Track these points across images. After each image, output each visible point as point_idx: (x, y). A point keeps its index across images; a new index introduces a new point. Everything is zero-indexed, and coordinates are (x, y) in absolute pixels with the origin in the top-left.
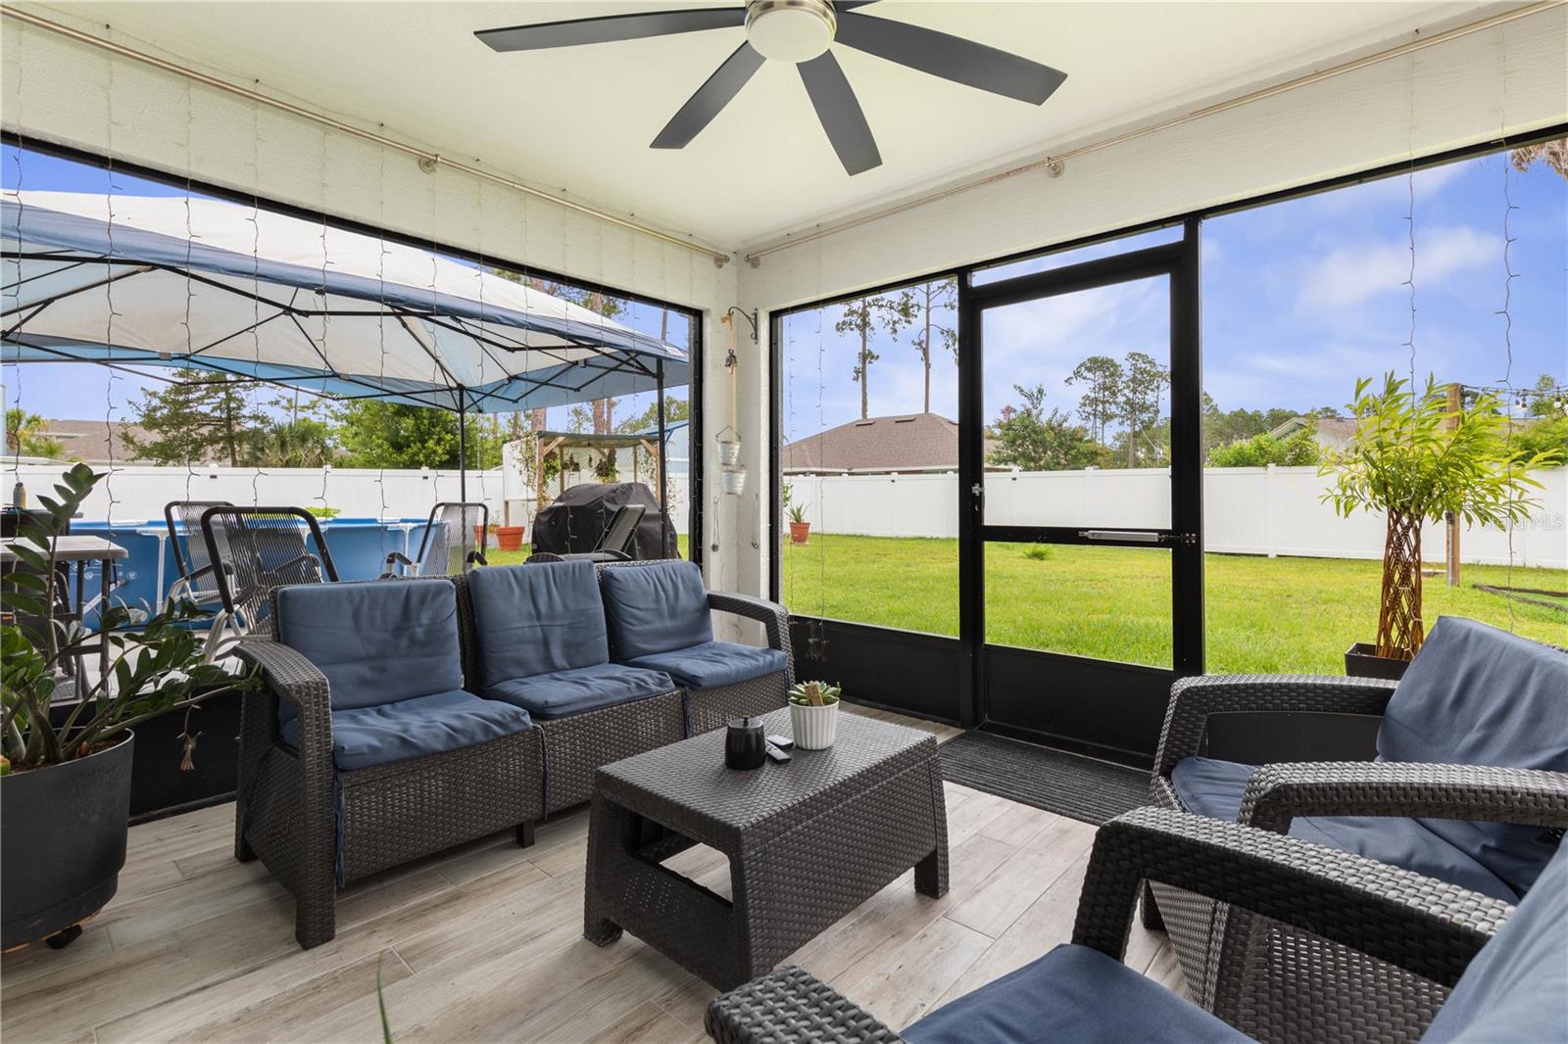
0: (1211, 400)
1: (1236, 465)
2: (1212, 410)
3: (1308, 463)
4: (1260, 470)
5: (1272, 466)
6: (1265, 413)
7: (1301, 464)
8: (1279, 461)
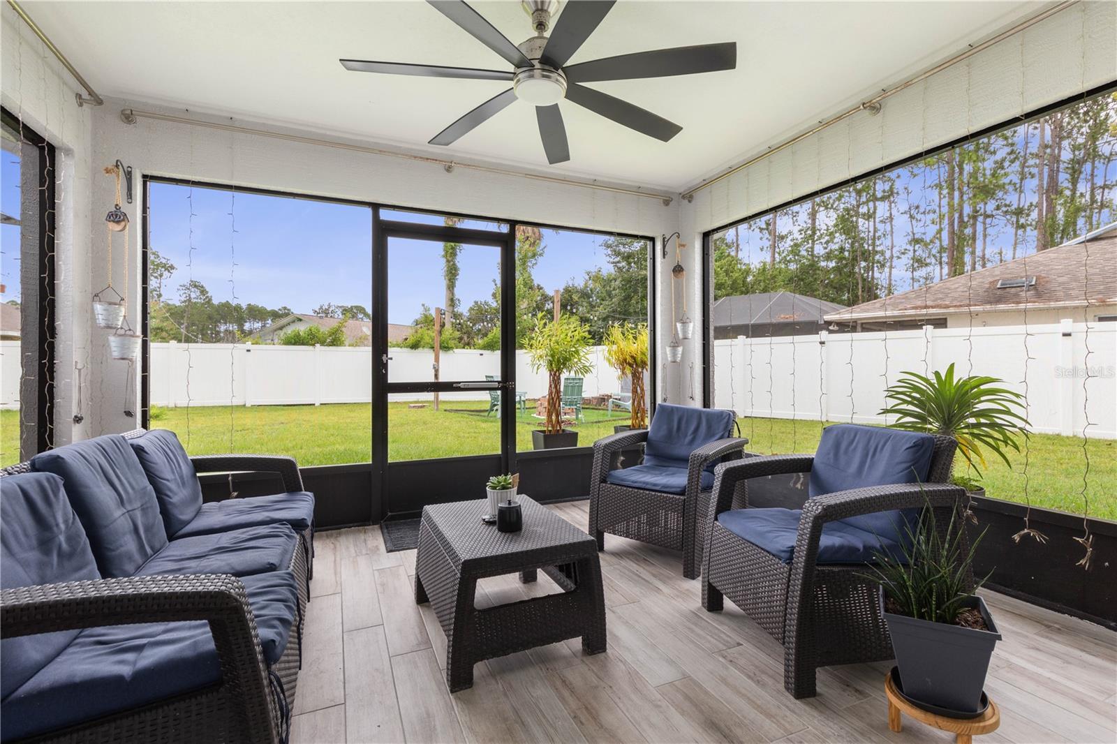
0: (207, 292)
1: (295, 344)
2: (207, 300)
3: (340, 345)
4: (311, 348)
5: (318, 345)
6: (244, 306)
7: (334, 345)
8: (323, 343)
